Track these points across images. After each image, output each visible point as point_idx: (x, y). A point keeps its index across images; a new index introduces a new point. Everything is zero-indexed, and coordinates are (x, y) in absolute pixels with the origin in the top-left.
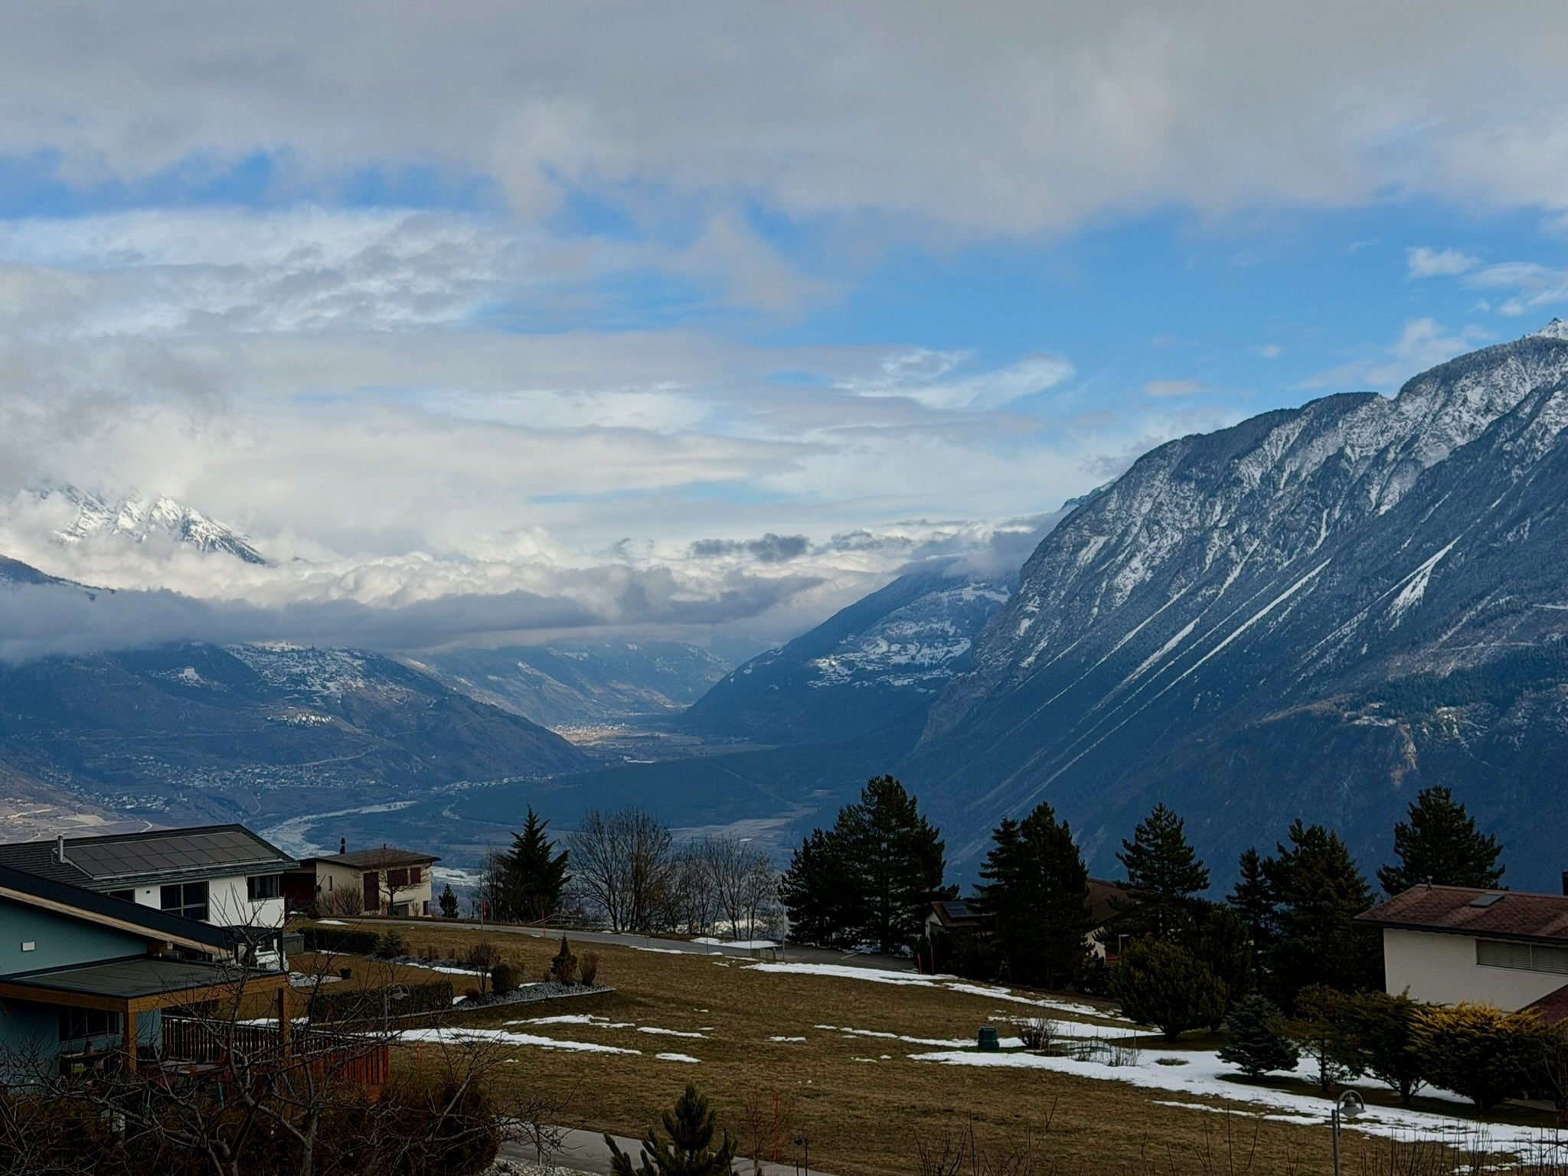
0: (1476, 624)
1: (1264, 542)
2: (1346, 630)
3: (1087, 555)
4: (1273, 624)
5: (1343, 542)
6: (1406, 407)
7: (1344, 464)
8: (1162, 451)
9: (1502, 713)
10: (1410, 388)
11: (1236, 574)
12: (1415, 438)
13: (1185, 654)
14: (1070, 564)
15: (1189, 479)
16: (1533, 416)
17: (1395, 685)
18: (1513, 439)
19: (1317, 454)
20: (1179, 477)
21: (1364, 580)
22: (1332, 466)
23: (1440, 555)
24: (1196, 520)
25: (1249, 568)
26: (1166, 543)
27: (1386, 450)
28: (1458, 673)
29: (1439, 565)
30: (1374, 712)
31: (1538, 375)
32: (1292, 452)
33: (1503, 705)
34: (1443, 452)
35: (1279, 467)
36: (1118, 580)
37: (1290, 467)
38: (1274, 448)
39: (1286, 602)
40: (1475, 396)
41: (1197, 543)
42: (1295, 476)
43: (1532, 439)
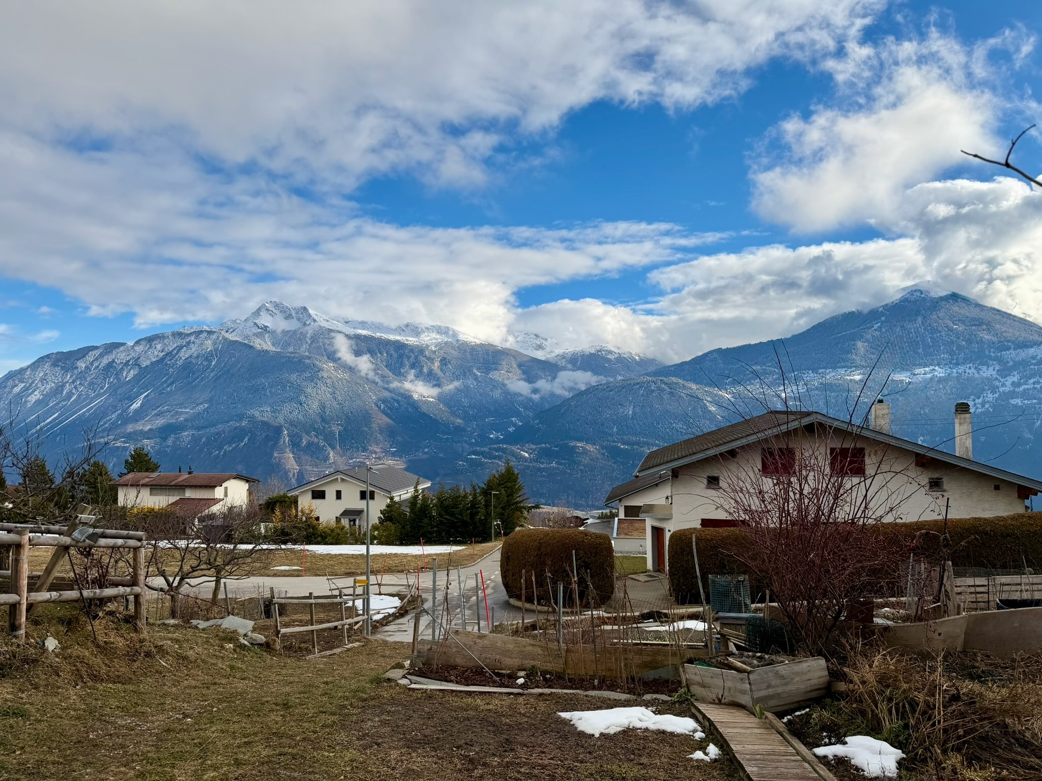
0: (157, 415)
1: (85, 387)
2: (113, 416)
3: (17, 390)
4: (87, 414)
5: (114, 389)
6: (136, 348)
7: (115, 364)
8: (48, 356)
9: (164, 441)
10: (138, 343)
11: (74, 398)
12: (139, 358)
13: (54, 424)
14: (10, 392)
15: (58, 366)
16: (177, 354)
17: (130, 434)
18: (171, 360)
19: (105, 361)
20: (54, 365)
21: (120, 401)
22: (110, 365)
23: (146, 394)
24: (60, 380)
25: (79, 396)
26: (48, 387)
27: (129, 361)
28: (151, 430)
29: (145, 397)
30: (122, 442)
31: (180, 342)
32: (97, 359)
33: (165, 439)
34: (148, 363)
35: (92, 364)
36: (29, 398)
37: (96, 364)
38: (90, 357)
39: (92, 407)
40: (159, 347)
41: (60, 388)
42: (98, 367)
43: (176, 360)
